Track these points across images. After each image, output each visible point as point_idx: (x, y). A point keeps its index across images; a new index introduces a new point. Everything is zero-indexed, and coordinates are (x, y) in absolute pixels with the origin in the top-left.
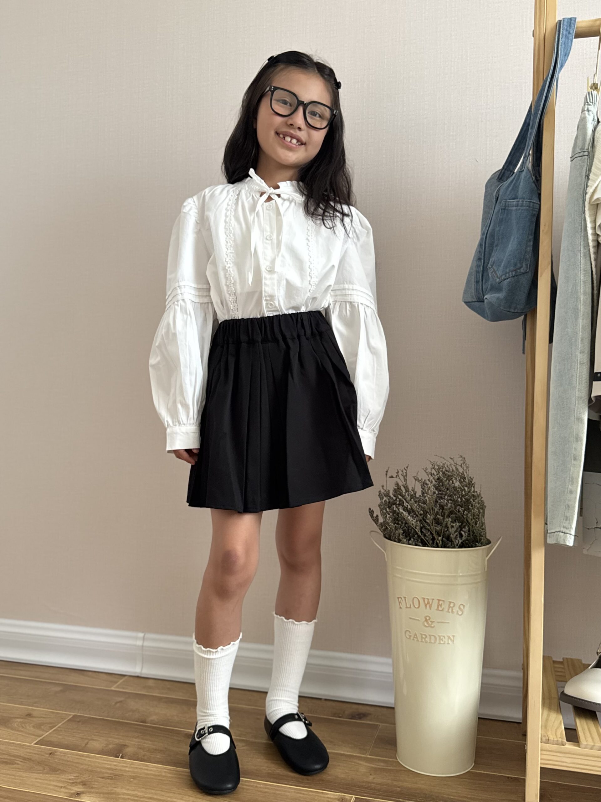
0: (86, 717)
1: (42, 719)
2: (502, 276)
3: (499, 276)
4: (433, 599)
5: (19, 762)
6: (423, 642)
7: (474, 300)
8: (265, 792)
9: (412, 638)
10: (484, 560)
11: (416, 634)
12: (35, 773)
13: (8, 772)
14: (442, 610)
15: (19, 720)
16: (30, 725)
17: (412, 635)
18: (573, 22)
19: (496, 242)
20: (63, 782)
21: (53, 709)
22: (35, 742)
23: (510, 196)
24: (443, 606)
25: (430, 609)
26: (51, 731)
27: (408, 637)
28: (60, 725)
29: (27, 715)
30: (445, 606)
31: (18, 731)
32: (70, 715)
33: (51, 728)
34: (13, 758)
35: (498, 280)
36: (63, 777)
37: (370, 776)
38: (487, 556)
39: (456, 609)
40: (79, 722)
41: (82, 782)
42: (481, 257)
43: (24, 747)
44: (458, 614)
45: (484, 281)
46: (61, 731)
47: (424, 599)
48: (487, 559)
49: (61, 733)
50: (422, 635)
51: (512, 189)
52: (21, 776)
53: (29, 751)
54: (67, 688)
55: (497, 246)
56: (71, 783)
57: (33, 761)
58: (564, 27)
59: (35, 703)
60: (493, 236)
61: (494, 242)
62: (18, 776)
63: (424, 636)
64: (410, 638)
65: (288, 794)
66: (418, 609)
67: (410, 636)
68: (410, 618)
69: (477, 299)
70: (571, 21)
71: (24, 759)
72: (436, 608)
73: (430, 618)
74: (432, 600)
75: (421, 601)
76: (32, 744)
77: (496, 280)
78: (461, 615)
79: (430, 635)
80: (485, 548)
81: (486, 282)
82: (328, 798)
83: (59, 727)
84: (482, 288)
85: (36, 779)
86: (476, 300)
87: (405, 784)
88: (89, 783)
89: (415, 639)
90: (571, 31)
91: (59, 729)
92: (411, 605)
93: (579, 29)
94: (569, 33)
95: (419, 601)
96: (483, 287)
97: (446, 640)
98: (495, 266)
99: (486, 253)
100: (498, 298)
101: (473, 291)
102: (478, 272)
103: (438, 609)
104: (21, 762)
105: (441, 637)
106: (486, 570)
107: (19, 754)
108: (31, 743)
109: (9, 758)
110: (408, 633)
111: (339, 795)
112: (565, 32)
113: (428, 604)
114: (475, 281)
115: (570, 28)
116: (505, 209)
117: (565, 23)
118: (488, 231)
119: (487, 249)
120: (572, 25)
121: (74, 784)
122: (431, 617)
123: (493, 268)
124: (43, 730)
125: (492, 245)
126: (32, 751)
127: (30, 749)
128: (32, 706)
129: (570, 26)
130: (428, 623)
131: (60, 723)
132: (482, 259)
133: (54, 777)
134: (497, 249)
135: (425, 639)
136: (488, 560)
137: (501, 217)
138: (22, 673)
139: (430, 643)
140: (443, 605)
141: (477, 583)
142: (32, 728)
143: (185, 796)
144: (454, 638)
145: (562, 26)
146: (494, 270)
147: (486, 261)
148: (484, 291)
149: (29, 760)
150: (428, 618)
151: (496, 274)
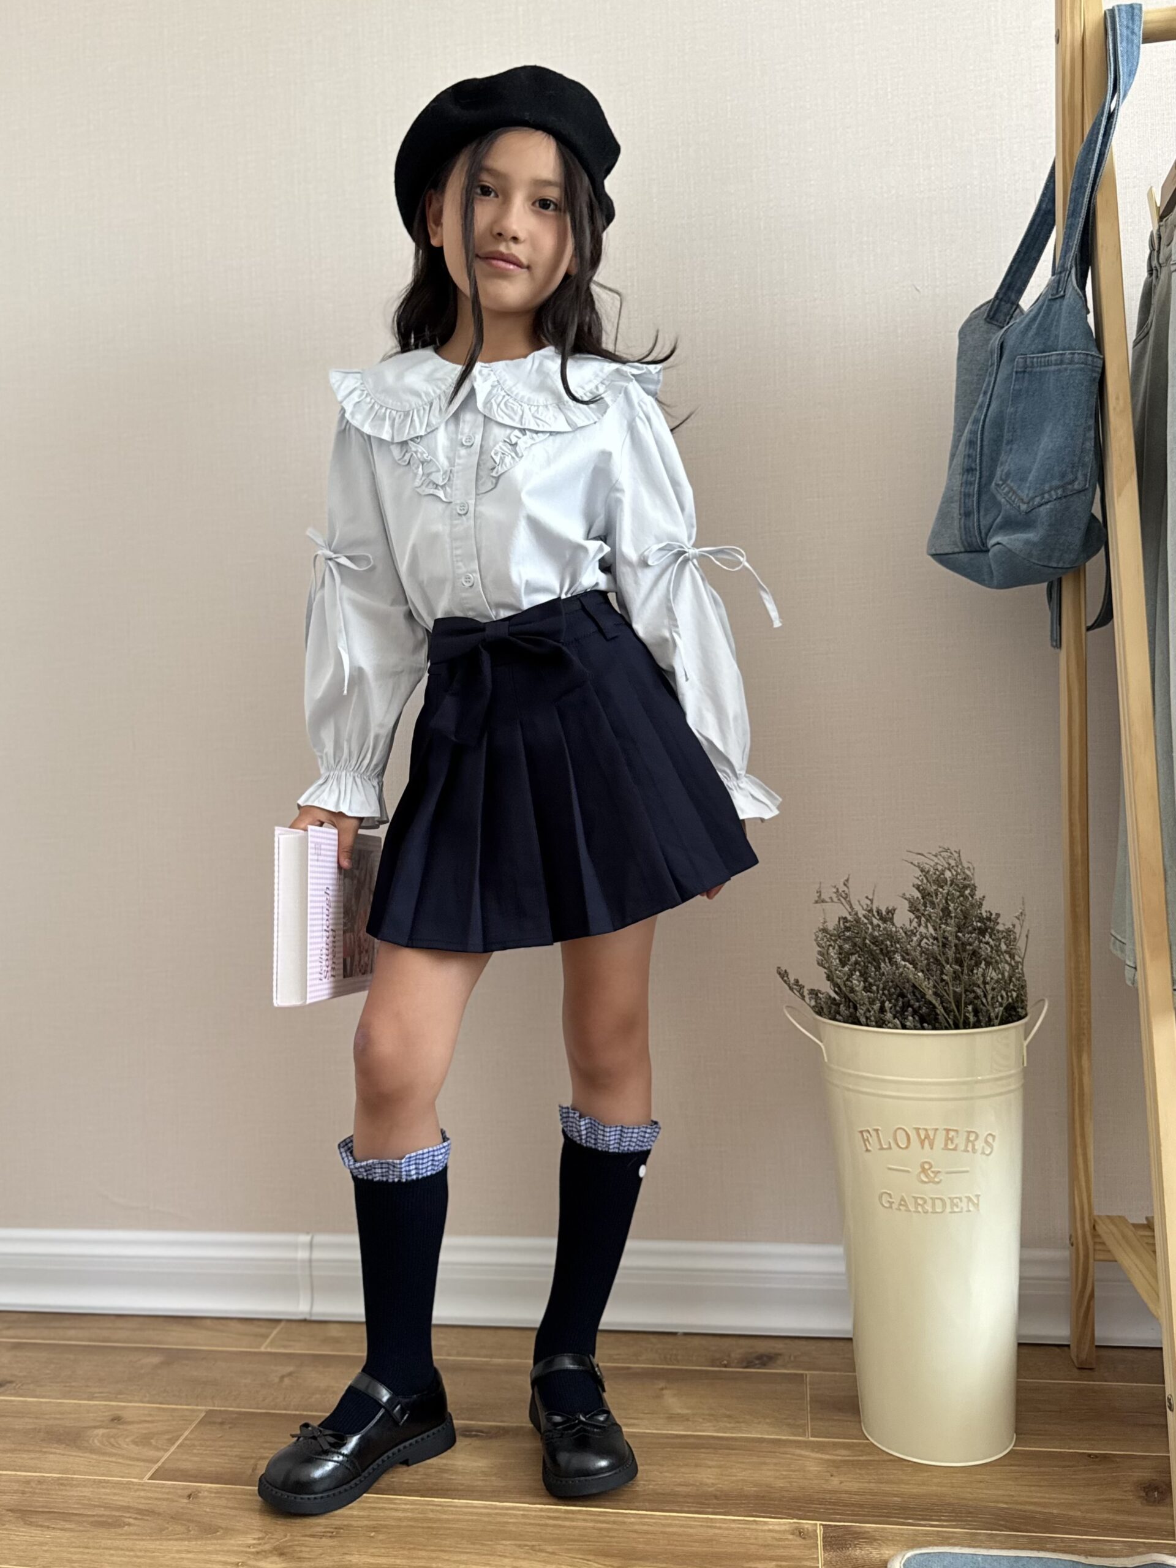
0: (232, 1412)
1: (147, 1425)
2: (1033, 498)
3: (1026, 500)
4: (936, 1130)
5: (131, 1521)
6: (919, 1212)
7: (957, 550)
8: (647, 1533)
9: (895, 1206)
10: (1022, 1045)
11: (903, 1199)
12: (170, 1540)
13: (117, 1543)
14: (955, 1149)
15: (101, 1431)
16: (127, 1440)
17: (896, 1200)
18: (1136, 11)
19: (1007, 436)
20: (237, 1553)
21: (161, 1403)
22: (149, 1474)
23: (1033, 347)
24: (956, 1141)
25: (932, 1148)
26: (173, 1449)
27: (887, 1205)
28: (186, 1433)
29: (113, 1420)
30: (960, 1141)
31: (104, 1454)
32: (200, 1411)
33: (172, 1441)
34: (117, 1514)
35: (1024, 507)
36: (232, 1542)
37: (832, 1478)
38: (1025, 1039)
39: (979, 1145)
40: (222, 1423)
42: (973, 465)
43: (131, 1486)
44: (983, 1153)
45: (982, 513)
46: (194, 1445)
47: (918, 1129)
48: (1026, 1043)
49: (195, 1451)
50: (916, 1198)
51: (1037, 334)
52: (146, 1551)
53: (142, 1494)
54: (173, 1357)
55: (1010, 442)
56: (252, 1553)
57: (159, 1514)
58: (1121, 22)
59: (120, 1393)
60: (999, 424)
61: (1003, 437)
62: (140, 1551)
63: (920, 1202)
64: (891, 1207)
65: (691, 1531)
66: (905, 1151)
67: (891, 1203)
68: (890, 1169)
69: (964, 546)
70: (1133, 11)
71: (140, 1512)
72: (942, 1146)
73: (931, 1167)
74: (933, 1132)
75: (913, 1135)
76: (146, 1480)
77: (1019, 507)
78: (988, 1155)
79: (931, 1198)
80: (1022, 1025)
81: (986, 515)
82: (770, 1531)
83: (186, 1439)
84: (979, 525)
85: (178, 1552)
86: (963, 550)
87: (904, 1488)
88: (290, 1550)
89: (901, 1208)
90: (1136, 30)
91: (187, 1442)
92: (890, 1143)
93: (1149, 26)
94: (1133, 33)
95: (908, 1136)
96: (981, 524)
97: (964, 1205)
98: (1012, 481)
99: (985, 458)
100: (1027, 542)
101: (956, 532)
102: (967, 495)
103: (946, 1148)
104: (136, 1519)
105: (955, 1201)
106: (1025, 1065)
107: (125, 1504)
108: (142, 1478)
109: (107, 1513)
110: (885, 1198)
111: (790, 1523)
112: (1125, 30)
113: (926, 1139)
114: (962, 512)
115: (1133, 24)
116: (1024, 372)
117: (1124, 14)
118: (986, 416)
119: (986, 450)
120: (1137, 18)
122: (933, 1163)
123: (1008, 485)
124: (157, 1449)
125: (997, 441)
126: (149, 1495)
127: (144, 1490)
128: (116, 1399)
129: (1133, 19)
130: (927, 1176)
131: (186, 1429)
132: (976, 469)
133: (215, 1544)
134: (1011, 449)
135: (922, 1206)
136: (1028, 1046)
137: (1017, 387)
138: (71, 1333)
139: (934, 1212)
140: (955, 1138)
141: (1010, 1092)
142: (132, 1447)
143: (492, 1558)
144: (978, 1200)
145: (1117, 19)
146: (1011, 489)
147: (985, 473)
148: (983, 532)
149: (151, 1512)
150: (927, 1166)
151: (1017, 495)
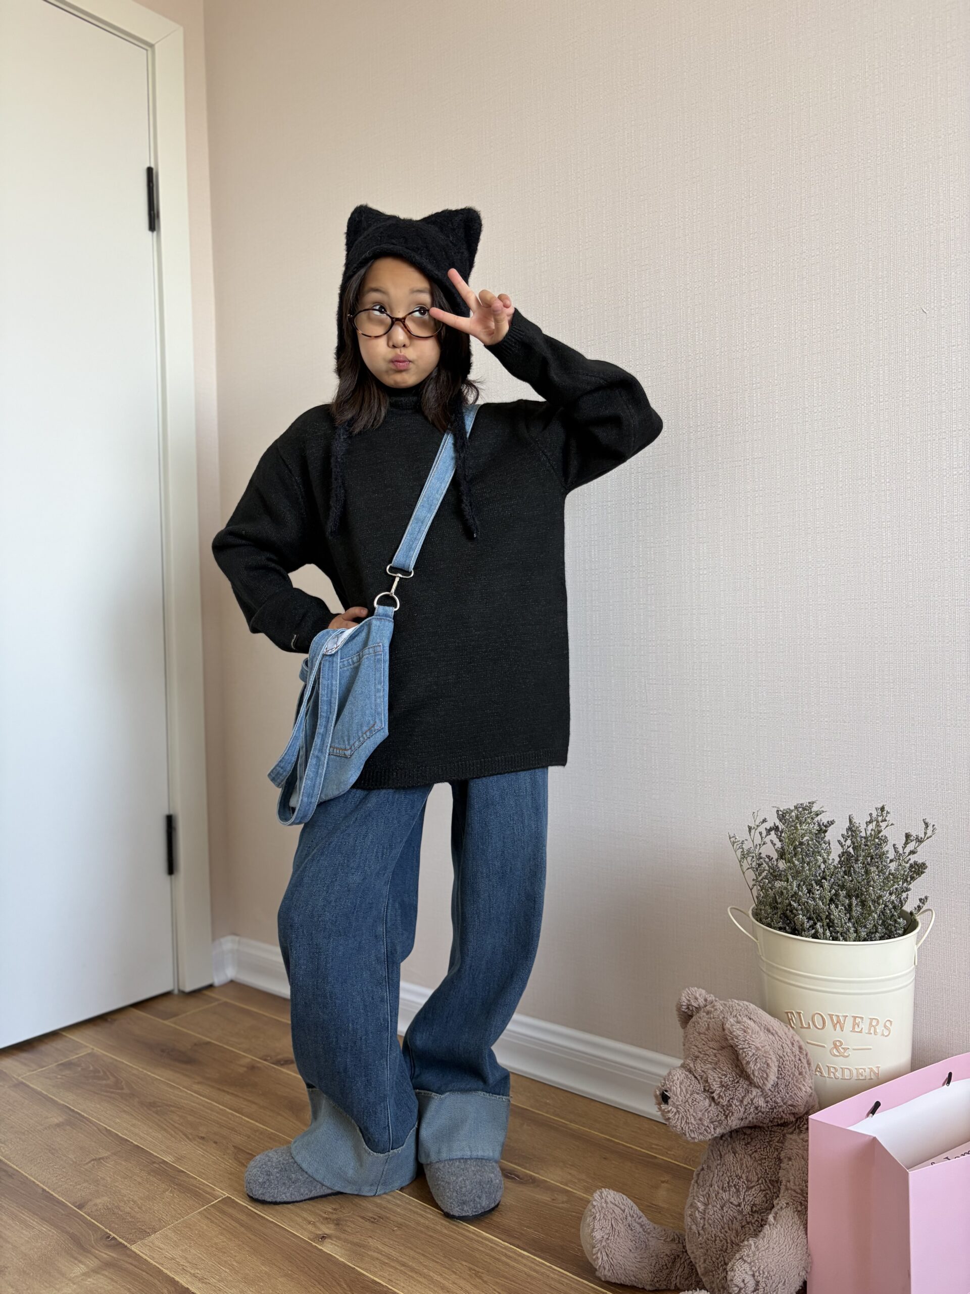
4: (846, 1016)
6: (832, 1078)
10: (914, 952)
11: (819, 1067)
14: (861, 1032)
25: (842, 1031)
30: (865, 1026)
39: (880, 1029)
41: (338, 1220)
47: (832, 1016)
50: (829, 1067)
63: (832, 1070)
66: (821, 1031)
72: (850, 1029)
73: (841, 1044)
74: (844, 1018)
75: (827, 1019)
78: (886, 1037)
79: (842, 1068)
92: (809, 1024)
95: (823, 1019)
97: (867, 1074)
103: (853, 1031)
105: (860, 1071)
113: (838, 1024)
121: (326, 1221)
122: (842, 1041)
130: (838, 1051)
135: (834, 1073)
139: (843, 1079)
140: (860, 1024)
144: (878, 1070)
150: (838, 1044)
